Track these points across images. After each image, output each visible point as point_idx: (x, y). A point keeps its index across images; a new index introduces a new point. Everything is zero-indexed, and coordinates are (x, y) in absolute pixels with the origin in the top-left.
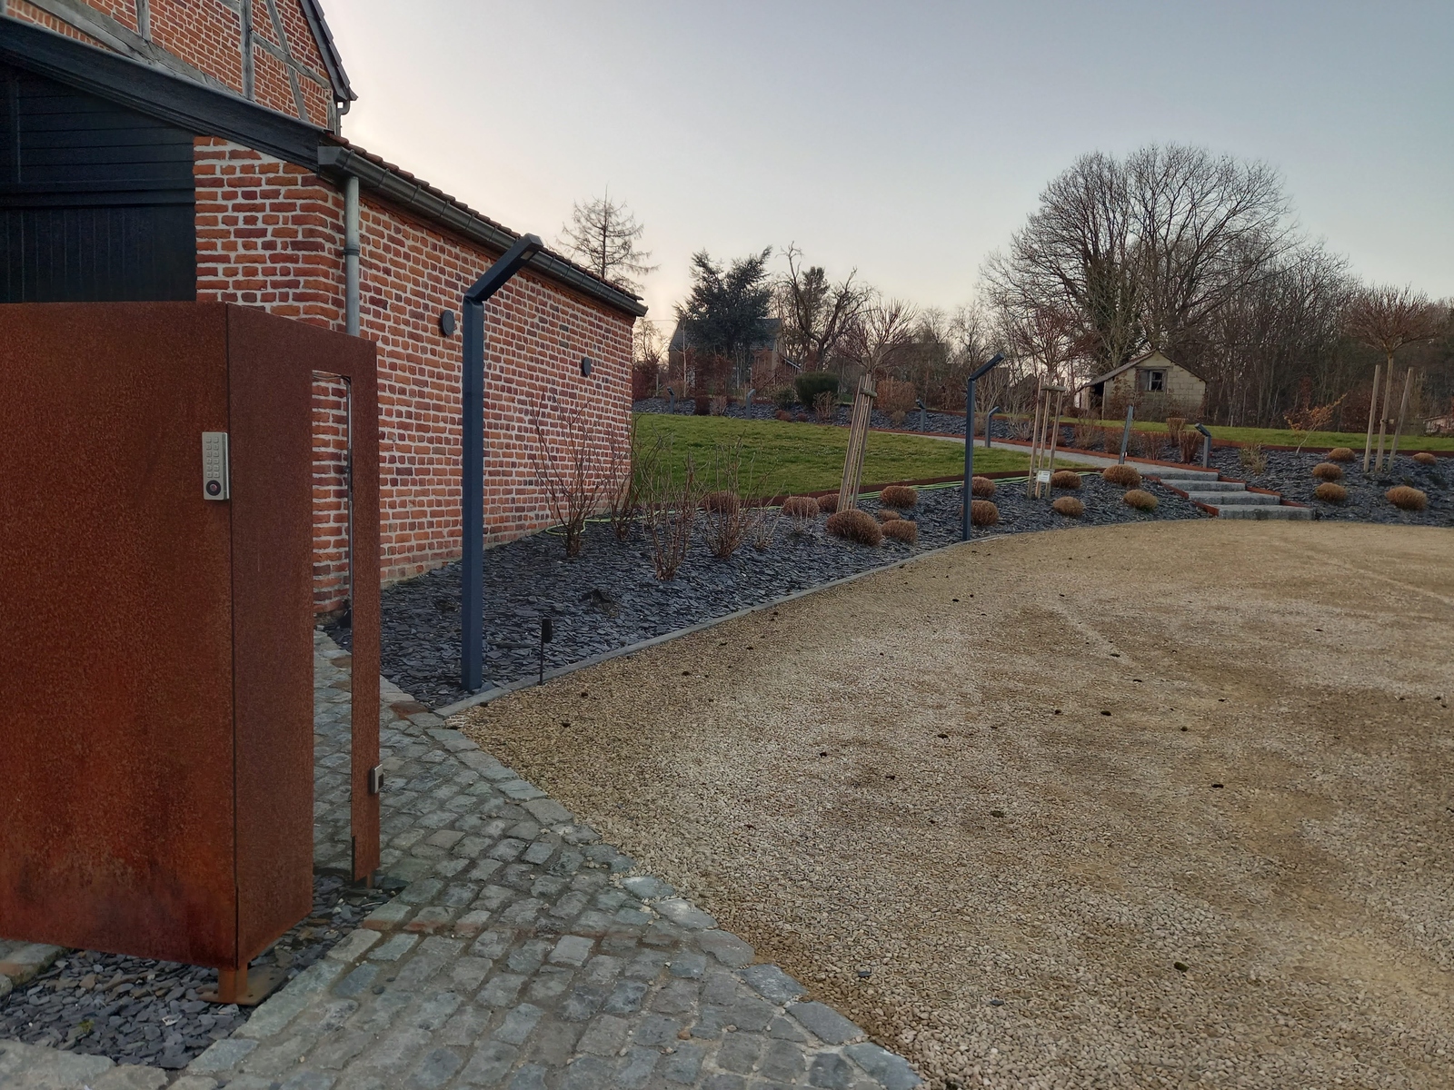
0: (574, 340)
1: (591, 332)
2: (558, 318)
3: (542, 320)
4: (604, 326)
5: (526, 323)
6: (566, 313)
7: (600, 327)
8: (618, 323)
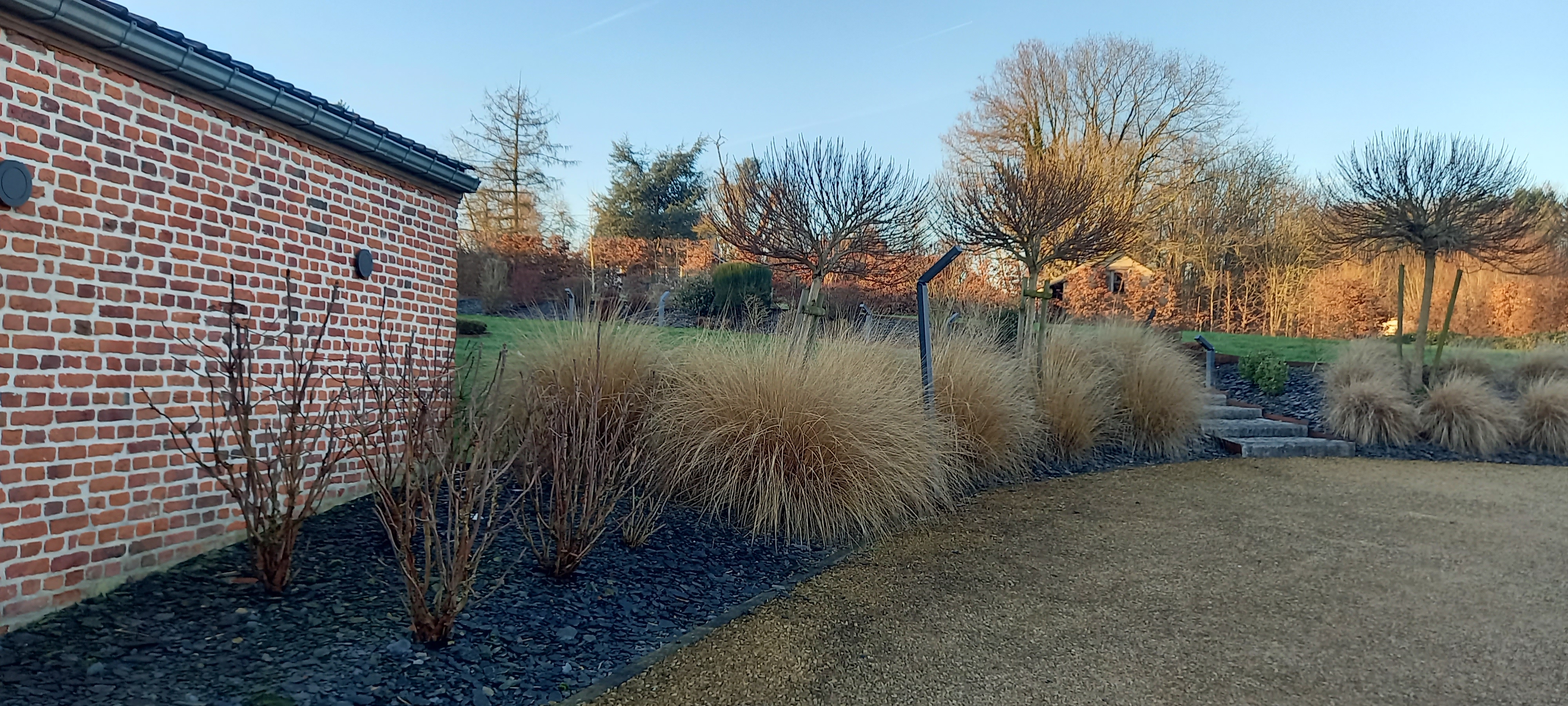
0: (338, 222)
1: (376, 211)
2: (304, 188)
3: (265, 189)
4: (403, 204)
5: (229, 192)
6: (324, 182)
7: (397, 207)
8: (430, 201)
